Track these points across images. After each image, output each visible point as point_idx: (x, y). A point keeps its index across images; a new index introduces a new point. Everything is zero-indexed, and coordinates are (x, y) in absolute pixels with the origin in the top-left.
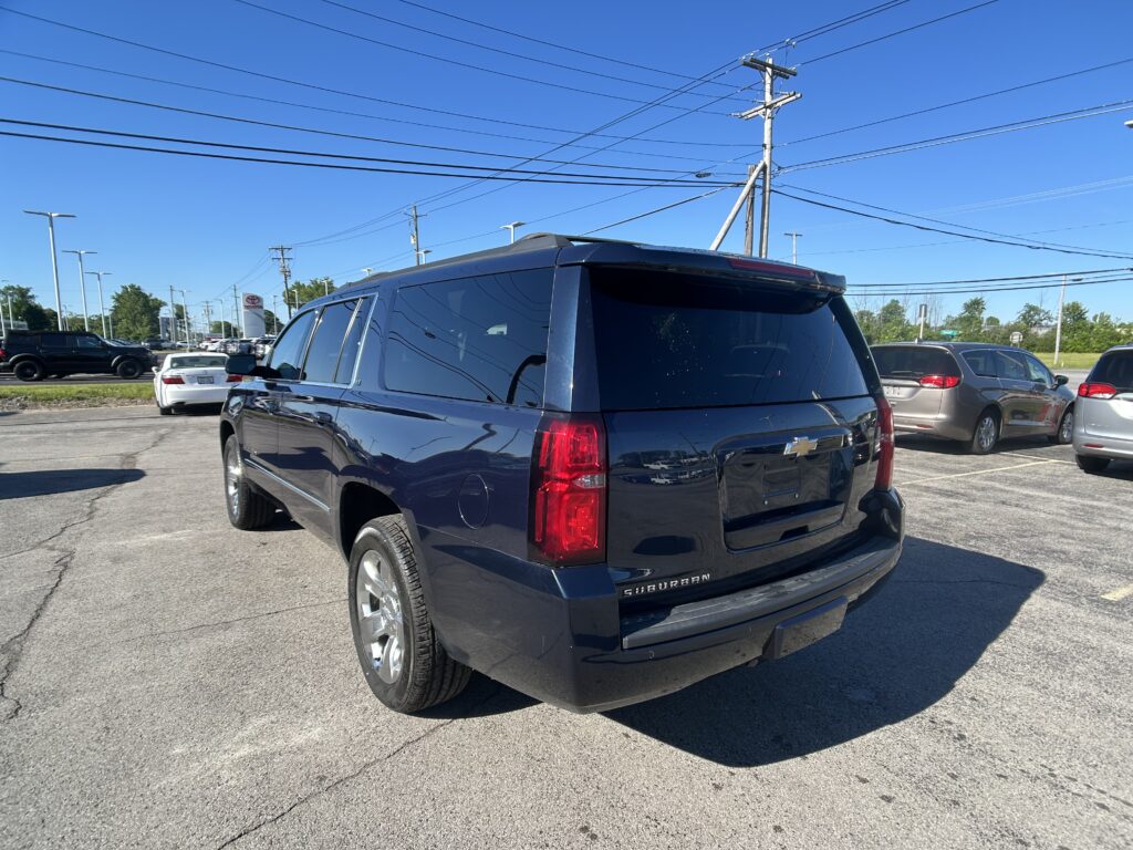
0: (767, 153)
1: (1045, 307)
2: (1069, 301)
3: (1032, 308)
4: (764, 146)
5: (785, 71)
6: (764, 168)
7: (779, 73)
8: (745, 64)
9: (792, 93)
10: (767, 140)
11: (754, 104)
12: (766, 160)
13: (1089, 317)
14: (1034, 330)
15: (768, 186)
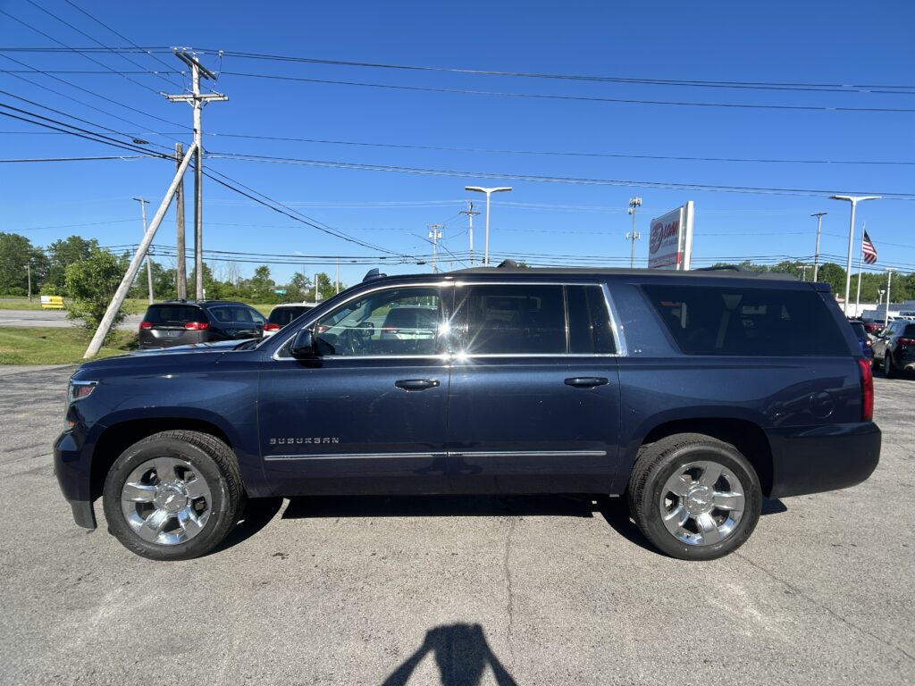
0: (197, 137)
1: (306, 275)
2: (320, 272)
3: (300, 275)
4: (195, 130)
5: (208, 73)
6: (197, 149)
7: (203, 74)
8: (177, 55)
9: (221, 95)
10: (197, 125)
11: (185, 92)
12: (197, 141)
13: (331, 282)
14: (302, 290)
15: (200, 166)
